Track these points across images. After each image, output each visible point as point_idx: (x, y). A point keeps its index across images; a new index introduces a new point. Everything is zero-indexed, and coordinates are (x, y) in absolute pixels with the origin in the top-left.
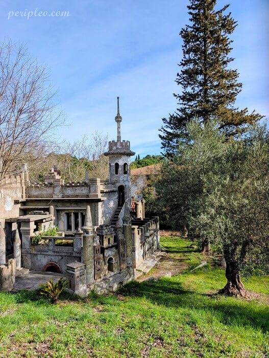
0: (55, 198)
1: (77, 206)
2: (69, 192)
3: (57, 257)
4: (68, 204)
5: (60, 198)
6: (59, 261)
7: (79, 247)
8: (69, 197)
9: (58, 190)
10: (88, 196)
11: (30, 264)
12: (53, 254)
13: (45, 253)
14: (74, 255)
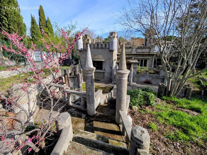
0: (133, 53)
1: (143, 57)
2: (139, 51)
3: (150, 78)
4: (139, 56)
5: (135, 53)
6: (151, 80)
7: (162, 74)
8: (140, 53)
9: (134, 50)
10: (149, 53)
11: (136, 80)
12: (149, 77)
13: (145, 76)
14: (160, 77)
